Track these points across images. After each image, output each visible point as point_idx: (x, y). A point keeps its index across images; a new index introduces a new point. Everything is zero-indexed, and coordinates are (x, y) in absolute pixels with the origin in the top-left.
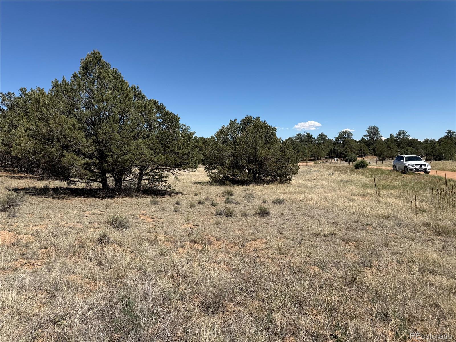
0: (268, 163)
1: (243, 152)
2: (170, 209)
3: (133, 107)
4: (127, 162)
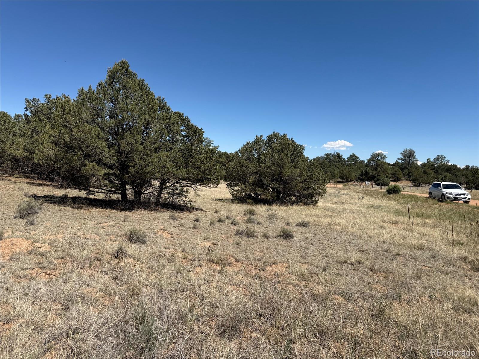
0: (293, 183)
1: (267, 169)
2: (189, 226)
3: (158, 119)
4: (148, 174)
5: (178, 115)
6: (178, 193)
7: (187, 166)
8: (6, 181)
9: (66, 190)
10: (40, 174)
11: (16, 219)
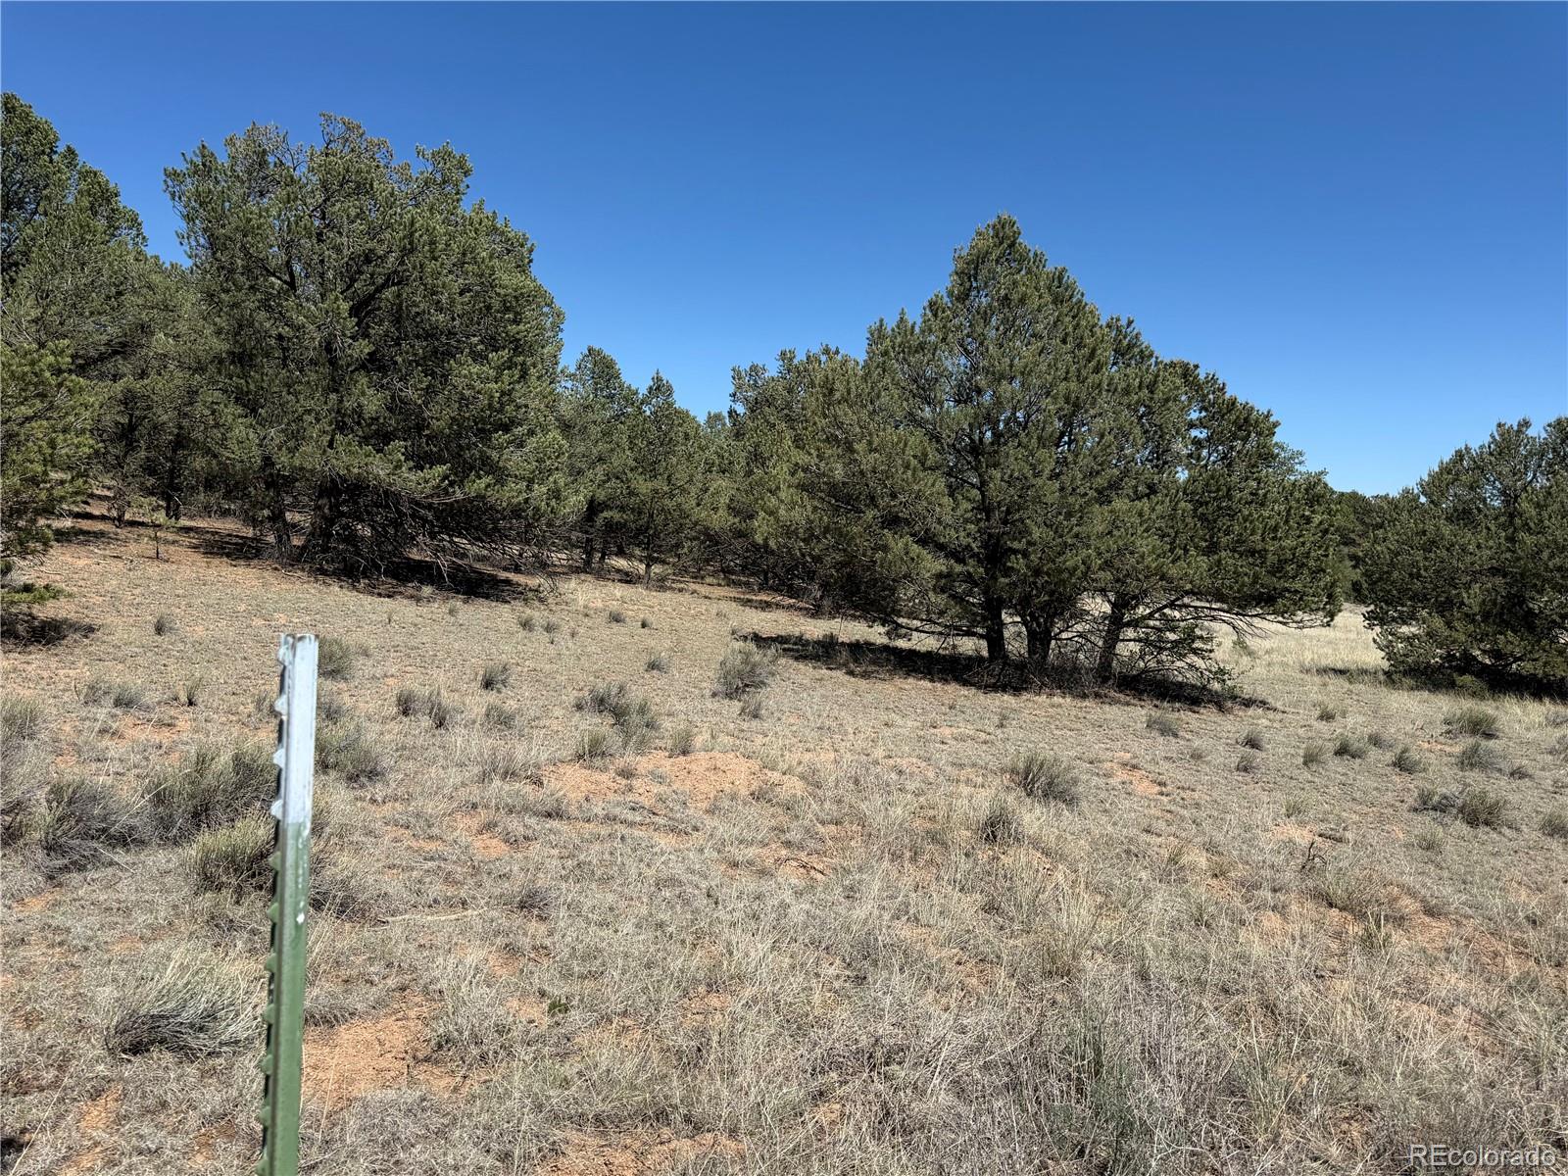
2: (1222, 759)
3: (1108, 391)
4: (1072, 574)
5: (1179, 371)
6: (1176, 643)
7: (1212, 549)
8: (687, 595)
9: (833, 622)
10: (766, 574)
11: (717, 698)
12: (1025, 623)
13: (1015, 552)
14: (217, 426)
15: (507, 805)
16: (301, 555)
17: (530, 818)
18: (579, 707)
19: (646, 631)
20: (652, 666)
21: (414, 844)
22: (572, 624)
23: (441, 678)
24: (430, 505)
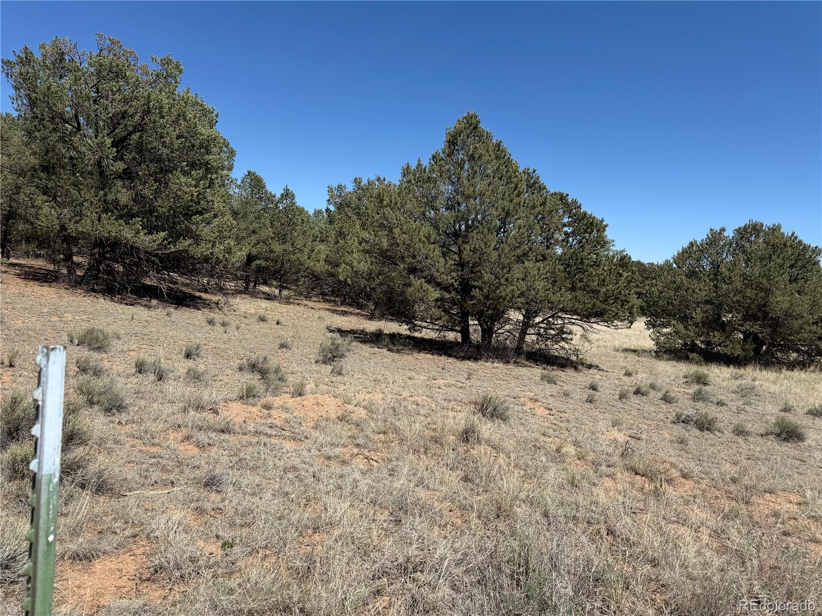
0: (796, 324)
1: (735, 296)
2: (579, 396)
3: (523, 206)
4: (504, 299)
5: (559, 197)
6: (554, 336)
7: (573, 289)
8: (302, 307)
9: (380, 322)
10: (345, 296)
11: (318, 364)
12: (480, 324)
13: (475, 287)
14: (33, 207)
15: (199, 426)
16: (82, 281)
17: (211, 433)
18: (241, 369)
19: (279, 326)
20: (283, 346)
21: (144, 448)
22: (237, 322)
23: (161, 352)
24: (157, 254)
